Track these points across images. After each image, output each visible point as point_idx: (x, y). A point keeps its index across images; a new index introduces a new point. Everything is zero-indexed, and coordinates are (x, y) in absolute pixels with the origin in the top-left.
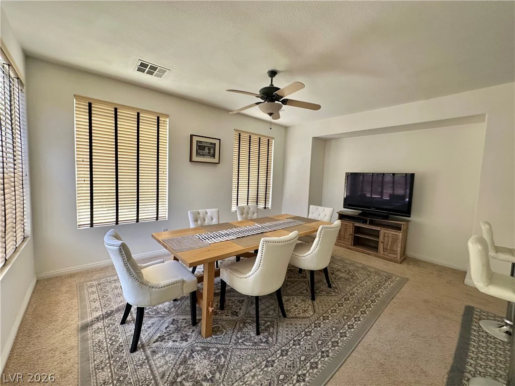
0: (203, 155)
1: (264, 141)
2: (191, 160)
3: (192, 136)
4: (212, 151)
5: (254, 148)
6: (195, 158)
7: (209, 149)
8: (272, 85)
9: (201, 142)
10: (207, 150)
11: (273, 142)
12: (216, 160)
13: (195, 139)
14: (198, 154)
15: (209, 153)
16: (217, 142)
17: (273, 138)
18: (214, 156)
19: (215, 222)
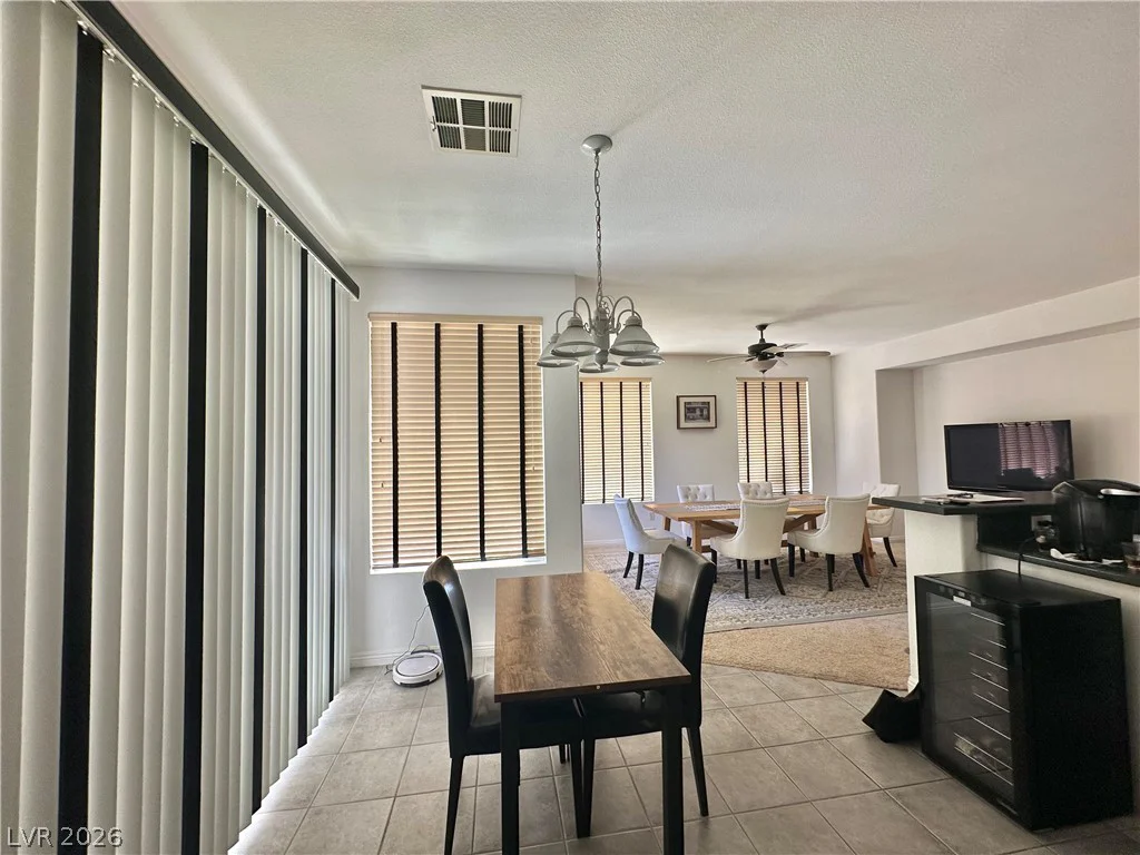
0: (693, 419)
1: (789, 386)
2: (678, 427)
3: (678, 397)
4: (705, 413)
5: (772, 398)
6: (683, 424)
7: (702, 411)
8: (762, 340)
9: (690, 403)
10: (698, 412)
11: (806, 387)
12: (712, 424)
13: (682, 401)
14: (687, 418)
15: (702, 415)
16: (712, 400)
17: (807, 379)
18: (708, 418)
19: (709, 498)
